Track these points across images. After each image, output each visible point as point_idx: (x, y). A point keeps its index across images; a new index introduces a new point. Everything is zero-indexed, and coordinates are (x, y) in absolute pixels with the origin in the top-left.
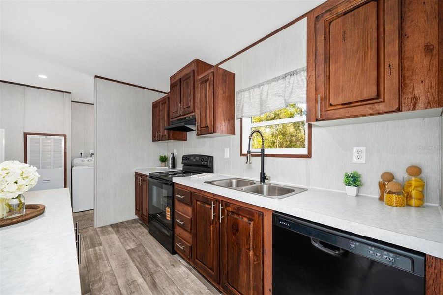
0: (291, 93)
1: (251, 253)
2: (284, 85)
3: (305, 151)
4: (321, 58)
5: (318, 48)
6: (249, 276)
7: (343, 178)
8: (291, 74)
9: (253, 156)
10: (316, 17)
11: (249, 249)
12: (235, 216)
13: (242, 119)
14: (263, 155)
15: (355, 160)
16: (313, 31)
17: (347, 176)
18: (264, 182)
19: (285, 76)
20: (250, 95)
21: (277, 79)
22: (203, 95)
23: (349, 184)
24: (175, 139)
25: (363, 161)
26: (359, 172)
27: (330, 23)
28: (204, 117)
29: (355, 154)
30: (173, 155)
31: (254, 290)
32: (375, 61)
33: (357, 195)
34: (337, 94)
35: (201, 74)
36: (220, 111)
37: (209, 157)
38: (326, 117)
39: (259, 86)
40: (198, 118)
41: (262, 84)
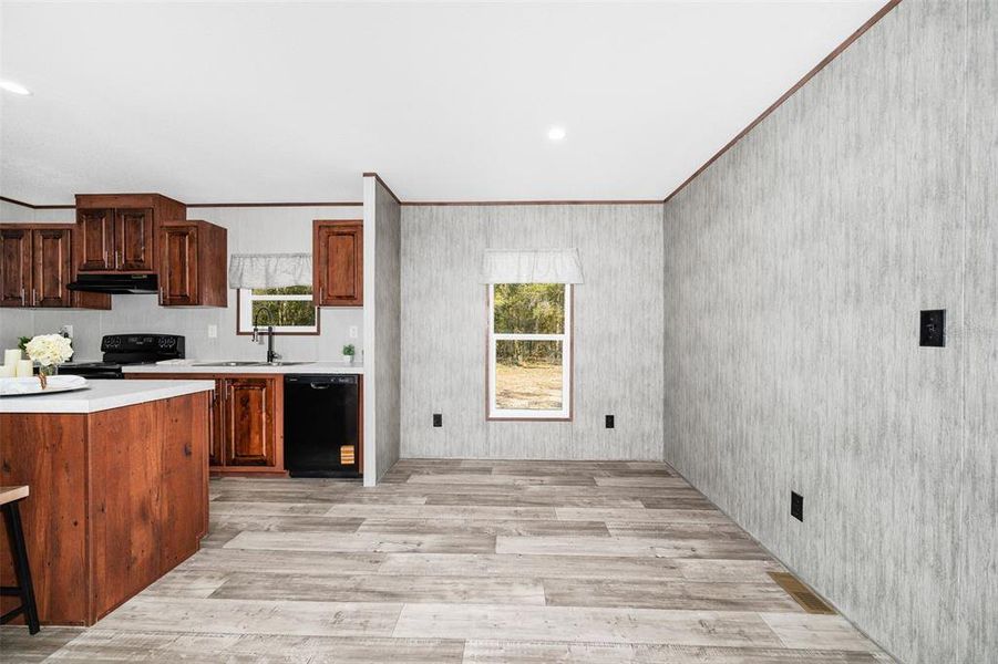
0: (301, 275)
1: (264, 415)
2: (294, 263)
3: (315, 330)
4: (323, 260)
5: (321, 250)
6: (261, 438)
7: (342, 349)
8: (300, 256)
9: (260, 334)
10: (319, 227)
11: (261, 413)
12: (245, 388)
13: (238, 291)
14: (271, 334)
16: (317, 235)
17: (345, 349)
18: (271, 360)
19: (295, 256)
20: (252, 263)
21: (287, 256)
22: (177, 251)
23: (345, 354)
24: (85, 306)
25: (356, 336)
26: (352, 343)
27: (329, 235)
28: (178, 283)
29: (351, 332)
31: (266, 445)
33: (350, 361)
34: (333, 289)
35: (168, 219)
36: (208, 276)
37: (176, 337)
38: (326, 304)
39: (265, 257)
40: (163, 280)
41: (269, 256)
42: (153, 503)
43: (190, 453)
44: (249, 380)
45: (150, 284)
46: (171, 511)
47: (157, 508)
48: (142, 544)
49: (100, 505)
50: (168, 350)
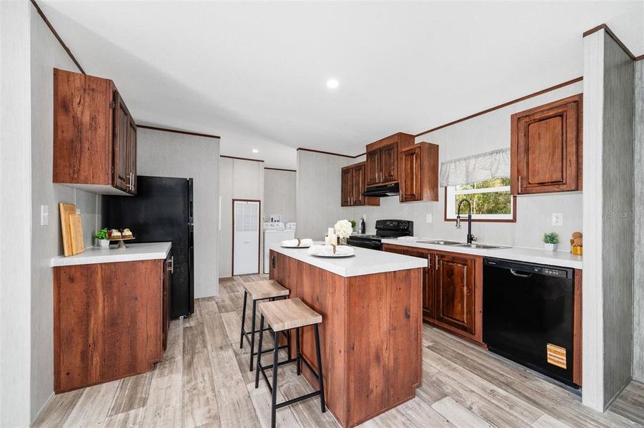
0: (498, 168)
1: (465, 288)
2: (490, 160)
3: (510, 217)
5: (520, 141)
6: (463, 307)
7: (543, 237)
8: (497, 152)
9: (461, 220)
10: (518, 118)
11: (463, 286)
12: (451, 264)
13: (446, 188)
14: (470, 220)
15: (554, 224)
16: (516, 128)
17: (546, 237)
18: (471, 242)
19: (491, 153)
20: (456, 166)
21: (484, 155)
22: (409, 166)
23: (547, 242)
24: (370, 204)
25: (560, 224)
26: (557, 232)
27: (529, 125)
28: (409, 187)
29: (554, 219)
30: (363, 220)
31: (467, 315)
32: (561, 156)
33: (554, 251)
34: (534, 176)
35: (405, 146)
36: (426, 180)
37: (409, 222)
38: (525, 192)
39: (465, 159)
40: (402, 186)
41: (469, 158)
42: (384, 351)
43: (409, 316)
44: (454, 258)
45: (395, 189)
46: (396, 359)
47: (387, 356)
48: (377, 381)
49: (352, 345)
50: (404, 230)
